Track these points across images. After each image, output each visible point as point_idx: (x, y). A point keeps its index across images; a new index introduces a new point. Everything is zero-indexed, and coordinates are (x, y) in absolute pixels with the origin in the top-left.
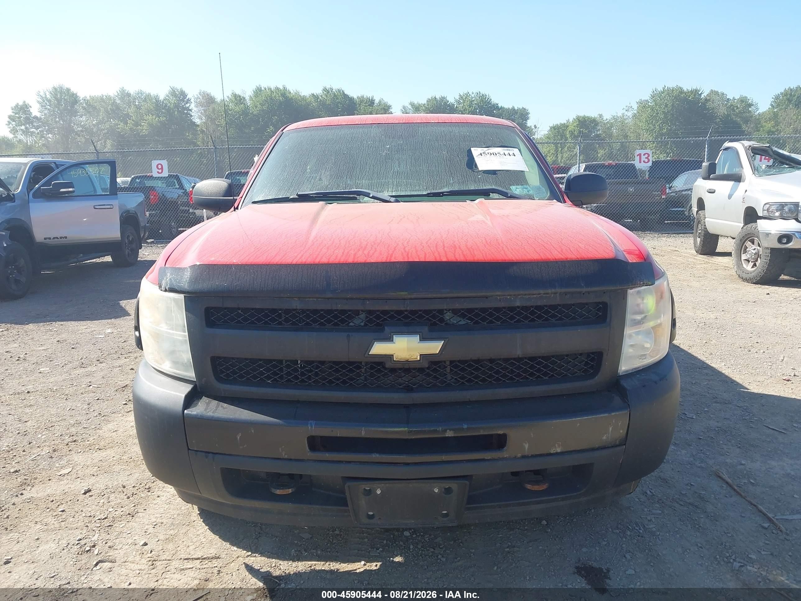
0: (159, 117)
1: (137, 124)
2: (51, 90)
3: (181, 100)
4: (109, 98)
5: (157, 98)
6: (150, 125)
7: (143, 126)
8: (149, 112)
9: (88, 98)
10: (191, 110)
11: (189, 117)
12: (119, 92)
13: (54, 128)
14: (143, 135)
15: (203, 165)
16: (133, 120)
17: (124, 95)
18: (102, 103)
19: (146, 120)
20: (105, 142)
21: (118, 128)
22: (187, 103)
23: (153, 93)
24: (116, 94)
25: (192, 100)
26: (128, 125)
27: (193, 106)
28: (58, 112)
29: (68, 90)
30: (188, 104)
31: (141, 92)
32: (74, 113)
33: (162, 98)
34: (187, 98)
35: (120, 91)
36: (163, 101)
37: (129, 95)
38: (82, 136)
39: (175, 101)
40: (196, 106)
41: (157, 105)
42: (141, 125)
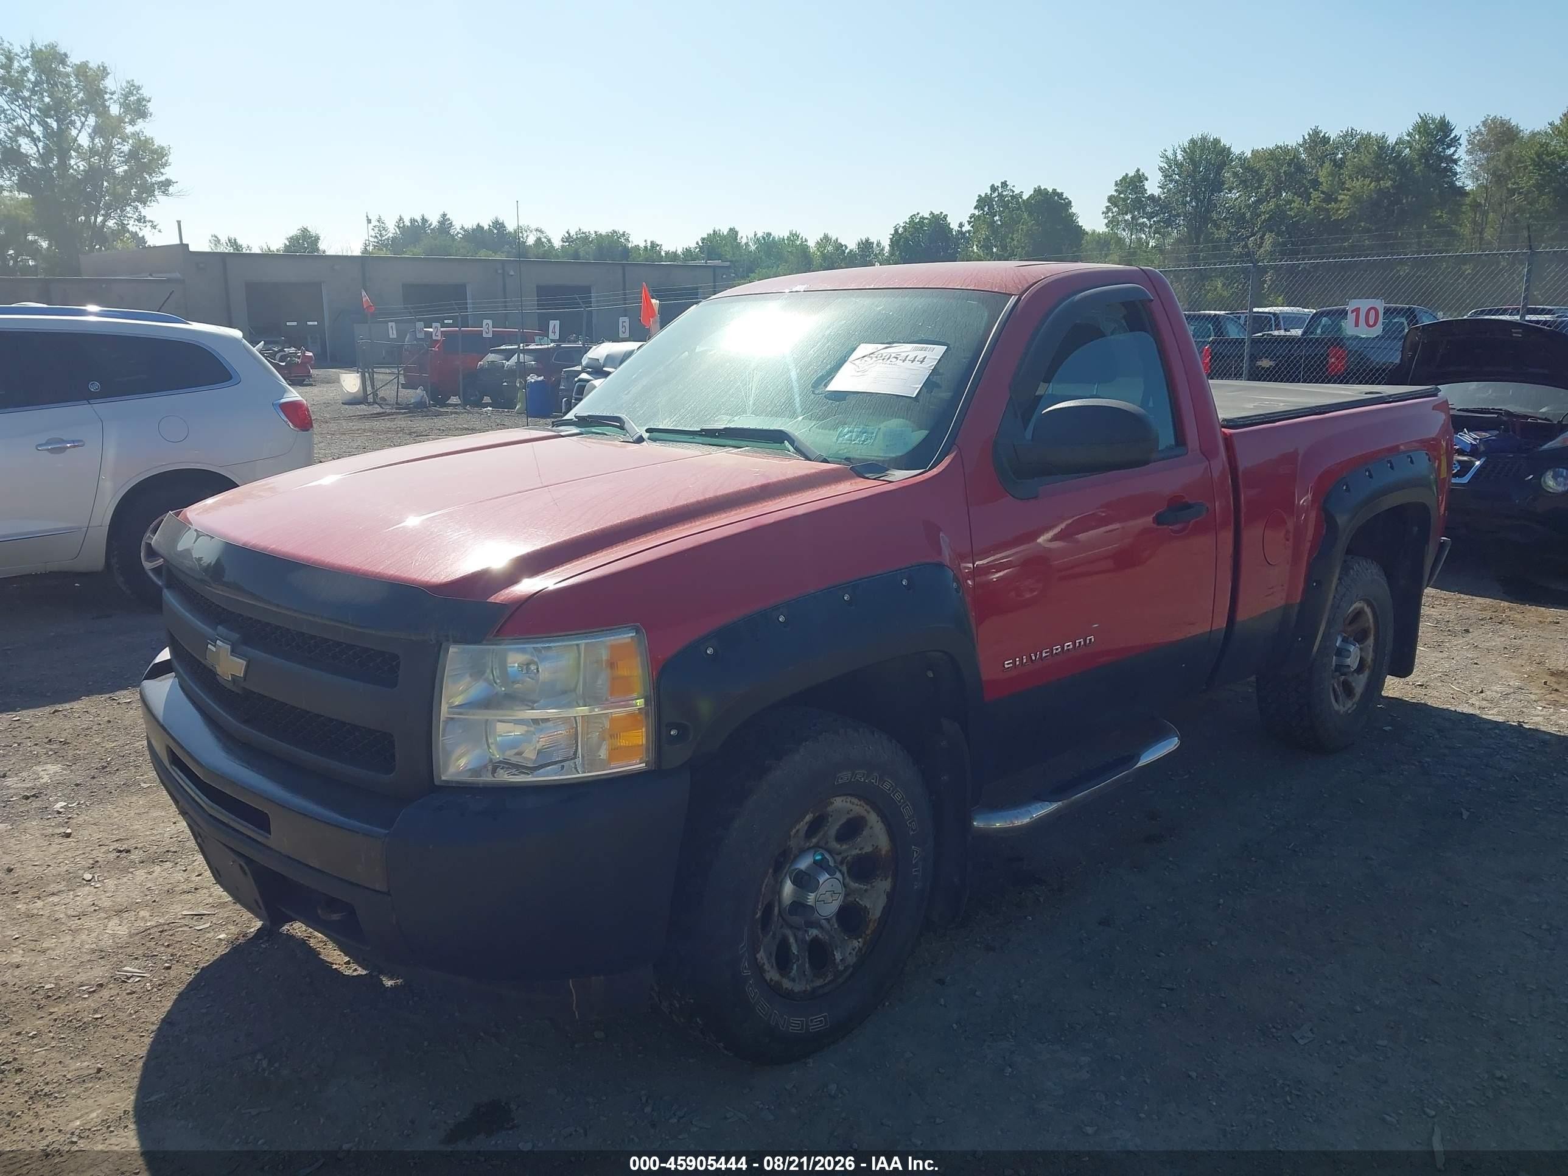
0: (1378, 180)
1: (1329, 198)
2: (1186, 144)
3: (1437, 141)
4: (1285, 150)
5: (1381, 142)
6: (1357, 199)
7: (1342, 201)
8: (1361, 171)
9: (1248, 154)
10: (1455, 162)
11: (1449, 176)
12: (1307, 137)
13: (1178, 215)
14: (1337, 220)
15: (1465, 279)
16: (1323, 192)
17: (1317, 141)
18: (1272, 163)
19: (1349, 190)
20: (1262, 238)
21: (1291, 209)
22: (1449, 146)
23: (1376, 131)
24: (1301, 141)
25: (1463, 141)
26: (1311, 202)
27: (1461, 153)
28: (1190, 185)
29: (1217, 142)
30: (1453, 149)
31: (1351, 134)
32: (1217, 185)
33: (1392, 140)
34: (1452, 136)
35: (1309, 134)
36: (1393, 148)
37: (1326, 140)
38: (1224, 227)
39: (1425, 145)
40: (1470, 152)
41: (1379, 156)
42: (1336, 200)
